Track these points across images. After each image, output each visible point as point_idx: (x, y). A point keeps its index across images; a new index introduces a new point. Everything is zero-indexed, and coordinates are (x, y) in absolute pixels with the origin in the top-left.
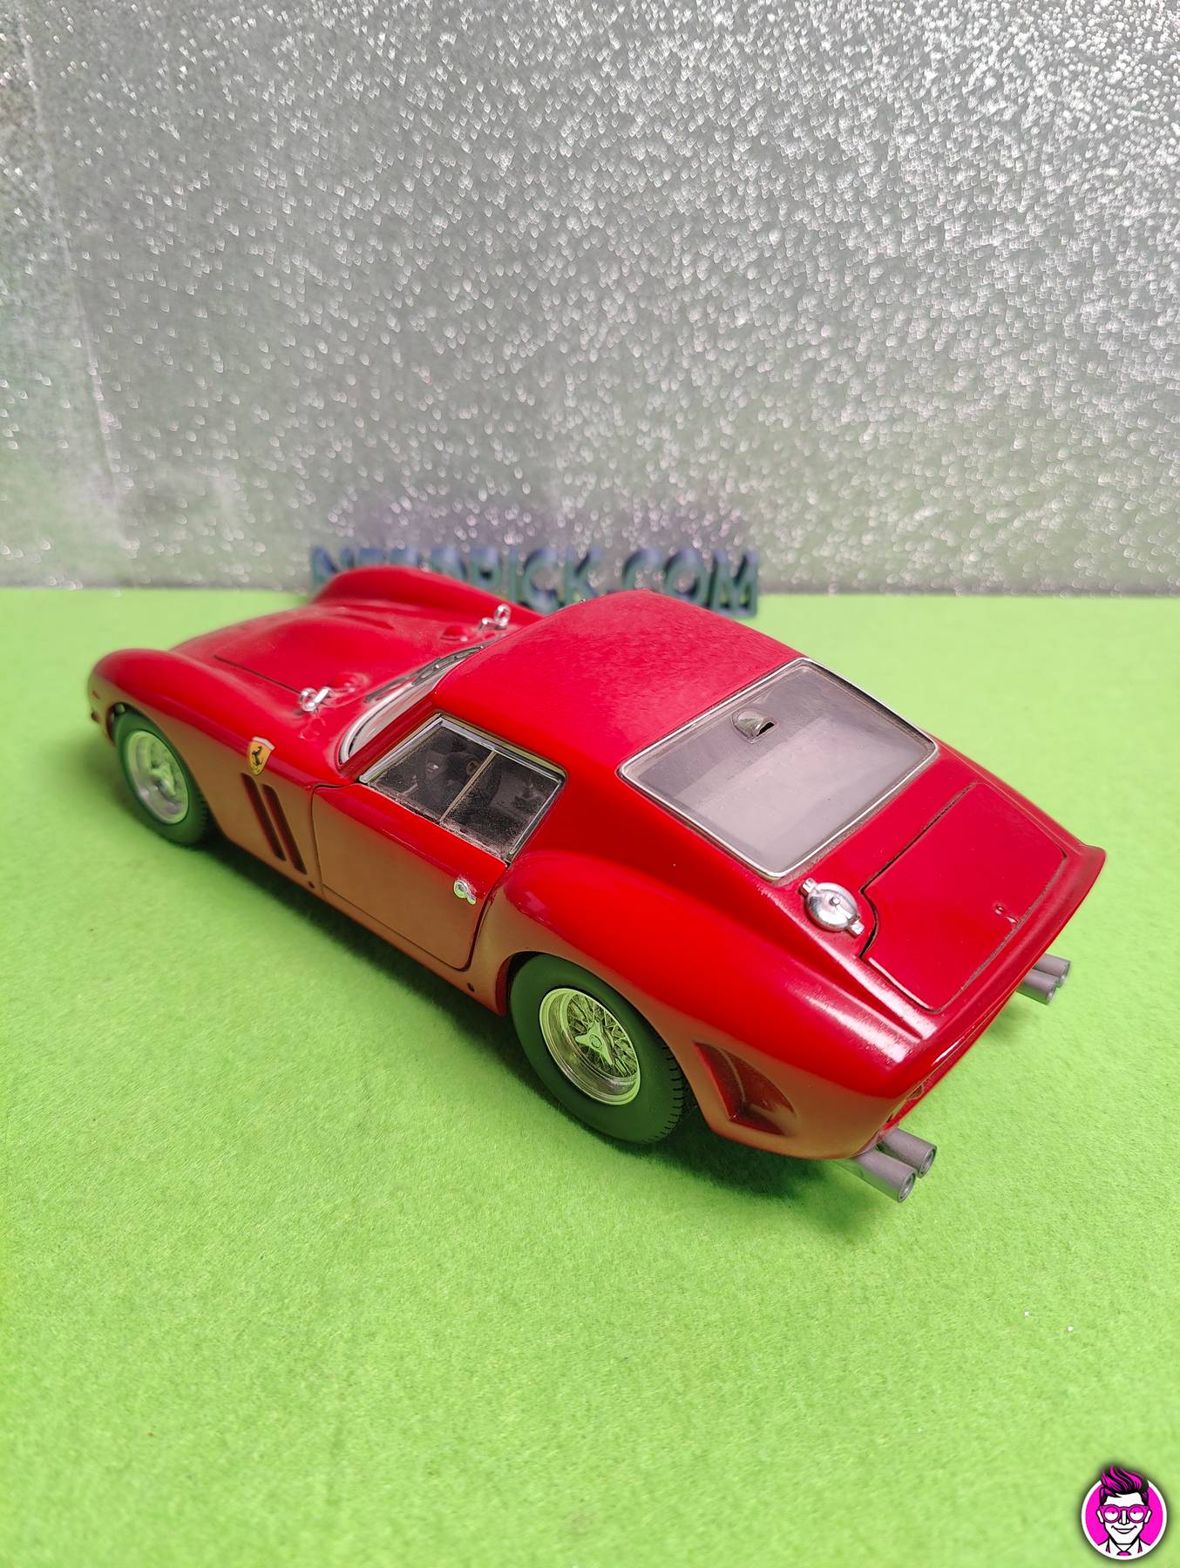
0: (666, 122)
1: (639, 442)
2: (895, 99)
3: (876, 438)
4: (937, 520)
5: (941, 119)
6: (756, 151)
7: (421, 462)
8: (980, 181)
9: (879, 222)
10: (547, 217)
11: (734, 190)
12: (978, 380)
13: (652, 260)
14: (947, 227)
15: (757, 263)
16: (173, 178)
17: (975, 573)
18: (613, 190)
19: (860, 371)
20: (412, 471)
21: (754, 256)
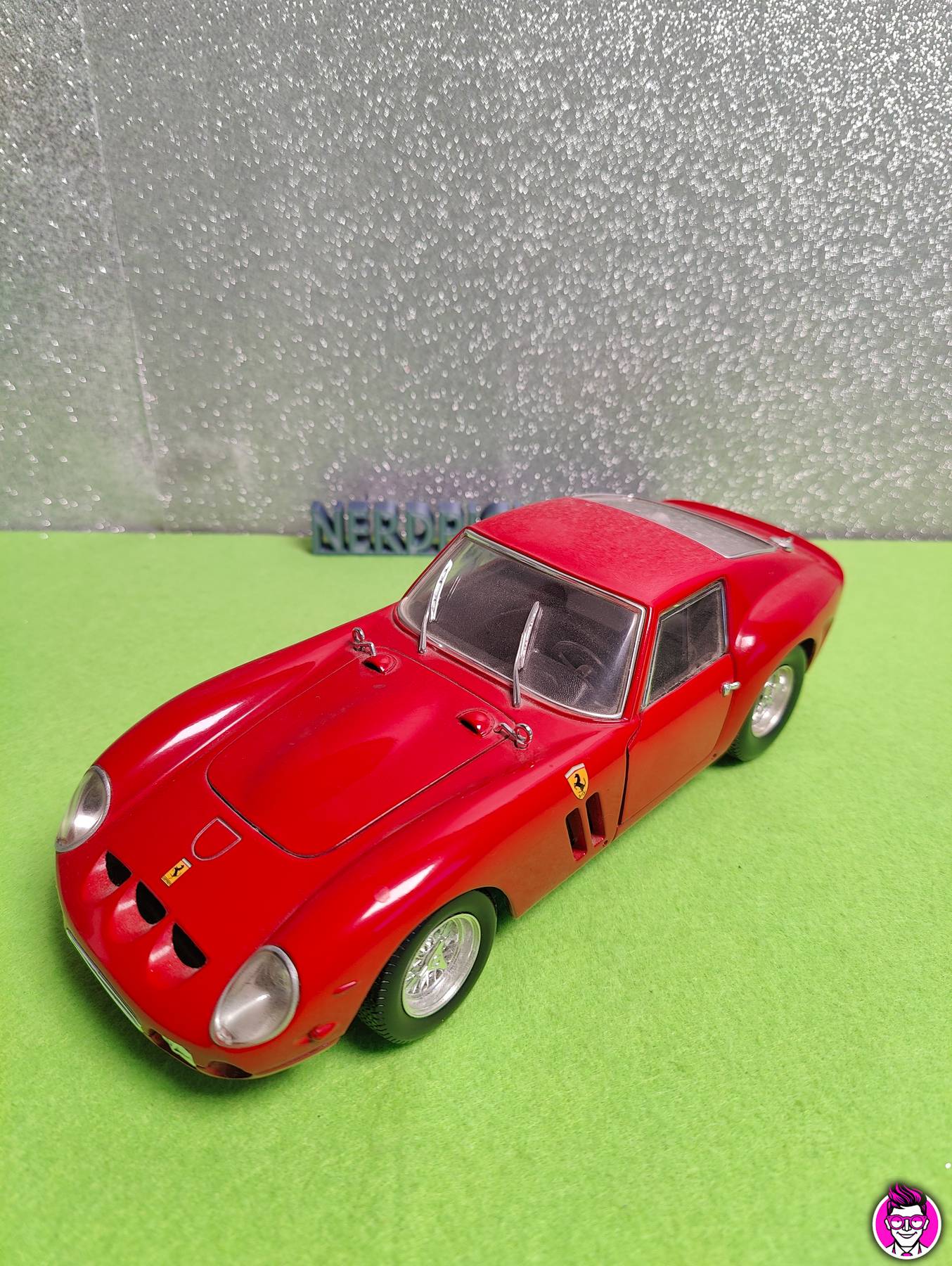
0: (604, 168)
1: (575, 418)
2: (787, 149)
3: (765, 414)
4: (813, 480)
5: (824, 165)
6: (675, 189)
7: (399, 433)
8: (854, 214)
9: (771, 245)
10: (507, 242)
11: (656, 220)
12: (847, 370)
13: (589, 276)
14: (826, 249)
15: (672, 278)
16: (208, 210)
17: (842, 522)
18: (560, 221)
19: (753, 363)
20: (392, 440)
21: (671, 271)
